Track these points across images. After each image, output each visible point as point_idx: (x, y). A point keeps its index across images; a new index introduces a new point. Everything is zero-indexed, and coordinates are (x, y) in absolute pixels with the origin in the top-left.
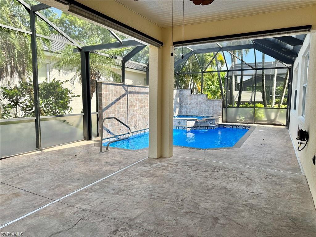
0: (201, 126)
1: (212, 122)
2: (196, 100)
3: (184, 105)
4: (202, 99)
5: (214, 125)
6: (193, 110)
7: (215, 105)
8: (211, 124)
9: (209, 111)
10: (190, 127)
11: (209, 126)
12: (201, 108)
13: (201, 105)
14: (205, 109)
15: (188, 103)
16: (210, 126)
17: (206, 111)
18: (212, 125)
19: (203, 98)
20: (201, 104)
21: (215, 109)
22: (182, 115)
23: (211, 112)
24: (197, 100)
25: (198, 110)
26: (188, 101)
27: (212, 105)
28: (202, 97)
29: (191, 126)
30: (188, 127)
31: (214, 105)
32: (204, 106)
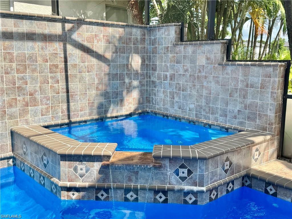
0: (132, 185)
1: (190, 172)
2: (188, 65)
3: (159, 78)
4: (208, 59)
5: (195, 189)
6: (180, 97)
7: (252, 86)
8: (183, 179)
9: (230, 107)
10: (77, 189)
11: (172, 190)
12: (205, 92)
13: (205, 84)
14: (216, 99)
15: (168, 74)
16: (177, 187)
17: (219, 105)
18: (187, 188)
19: (212, 56)
20: (206, 77)
21: (249, 101)
22: (152, 112)
23: (236, 111)
24: (193, 61)
25: (194, 99)
26: (168, 65)
27: (240, 86)
28: (209, 52)
29: (78, 184)
30: (69, 189)
31: (247, 86)
32: (213, 85)
